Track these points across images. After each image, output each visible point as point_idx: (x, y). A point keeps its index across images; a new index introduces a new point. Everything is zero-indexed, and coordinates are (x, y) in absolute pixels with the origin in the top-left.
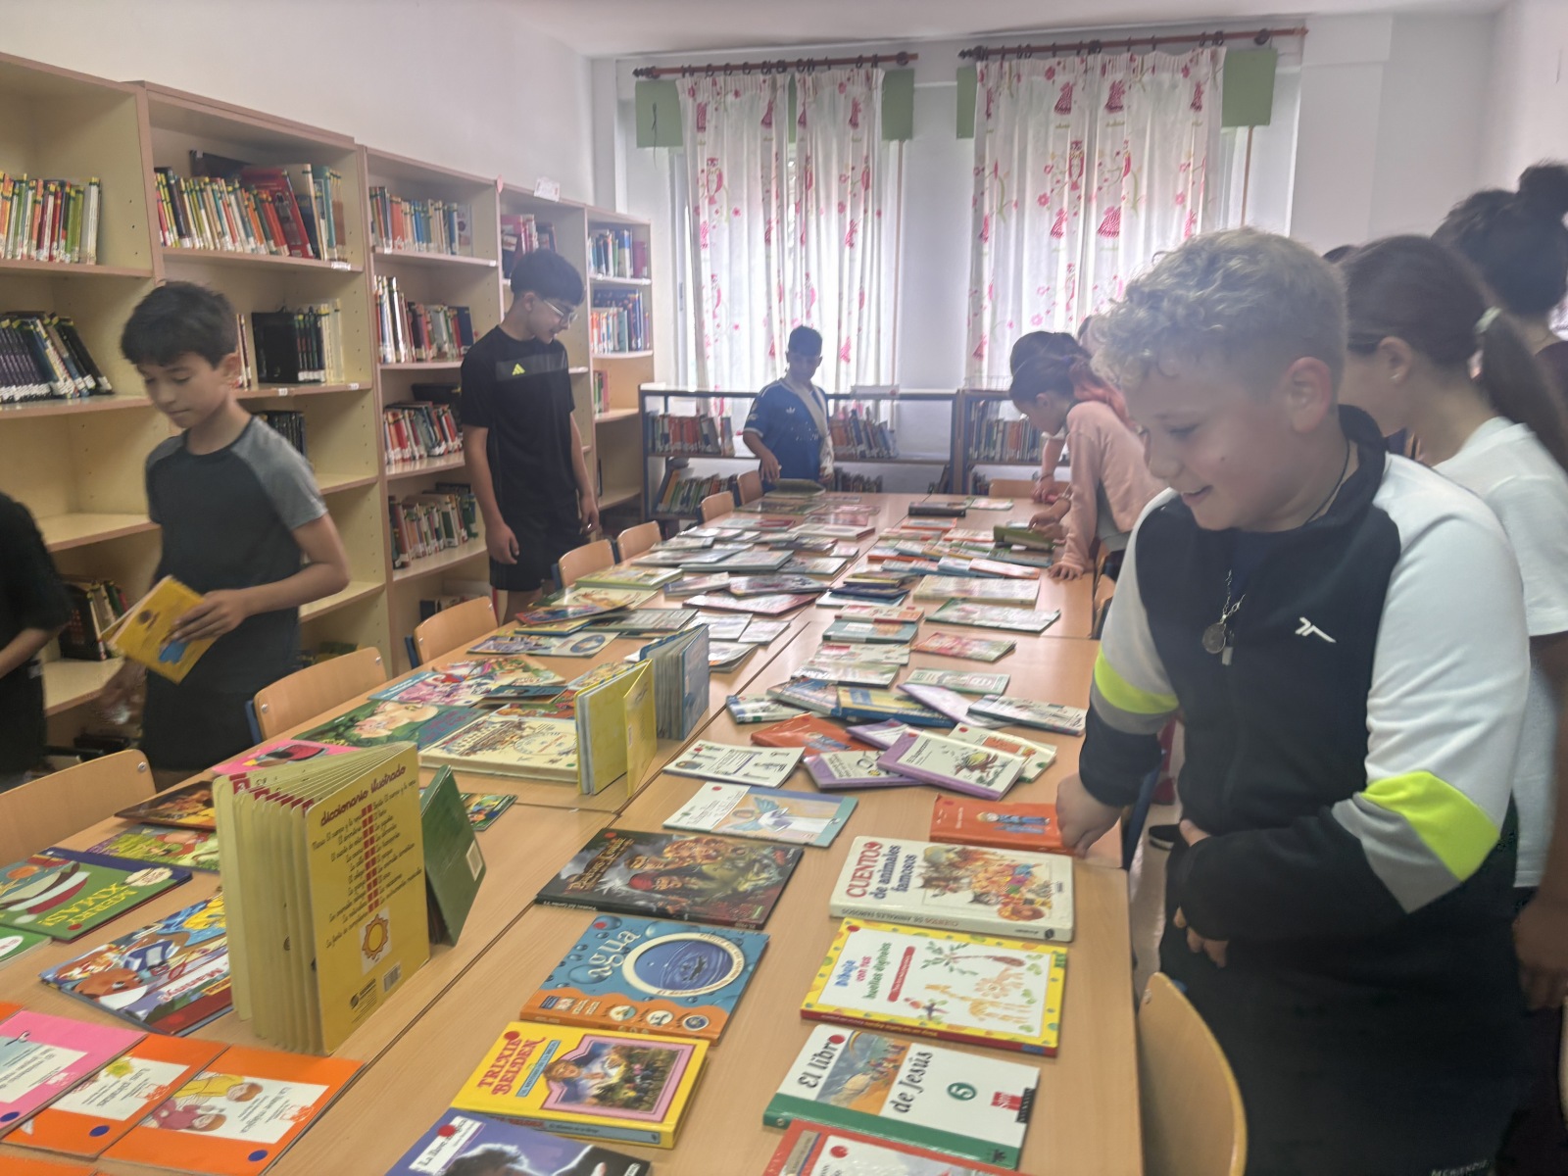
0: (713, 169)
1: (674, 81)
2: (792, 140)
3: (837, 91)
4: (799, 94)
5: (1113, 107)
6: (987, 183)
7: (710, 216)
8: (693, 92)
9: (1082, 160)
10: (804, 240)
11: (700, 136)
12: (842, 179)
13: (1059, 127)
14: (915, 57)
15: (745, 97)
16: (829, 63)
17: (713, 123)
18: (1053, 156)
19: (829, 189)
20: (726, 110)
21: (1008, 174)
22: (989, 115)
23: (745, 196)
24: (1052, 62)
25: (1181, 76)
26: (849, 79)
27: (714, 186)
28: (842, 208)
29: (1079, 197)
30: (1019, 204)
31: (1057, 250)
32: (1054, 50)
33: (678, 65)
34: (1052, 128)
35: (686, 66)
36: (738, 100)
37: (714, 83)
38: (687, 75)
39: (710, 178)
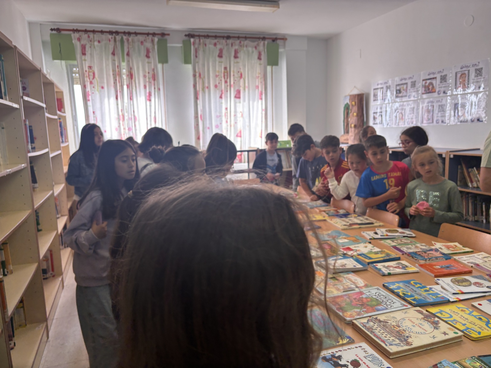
0: (91, 70)
1: (70, 35)
2: (123, 61)
3: (140, 44)
4: (126, 44)
5: (236, 57)
6: (197, 79)
7: (91, 89)
8: (79, 39)
9: (227, 73)
10: (131, 98)
11: (83, 57)
12: (145, 76)
13: (219, 62)
14: (168, 35)
15: (103, 43)
16: (136, 34)
17: (89, 52)
18: (218, 72)
19: (140, 80)
20: (94, 47)
21: (204, 77)
22: (196, 57)
23: (105, 81)
24: (216, 41)
25: (254, 49)
26: (145, 40)
27: (91, 77)
28: (145, 87)
29: (228, 86)
30: (208, 88)
31: (222, 103)
32: (216, 37)
33: (71, 28)
34: (217, 63)
35: (75, 29)
36: (100, 44)
37: (89, 37)
38: (76, 32)
39: (90, 74)
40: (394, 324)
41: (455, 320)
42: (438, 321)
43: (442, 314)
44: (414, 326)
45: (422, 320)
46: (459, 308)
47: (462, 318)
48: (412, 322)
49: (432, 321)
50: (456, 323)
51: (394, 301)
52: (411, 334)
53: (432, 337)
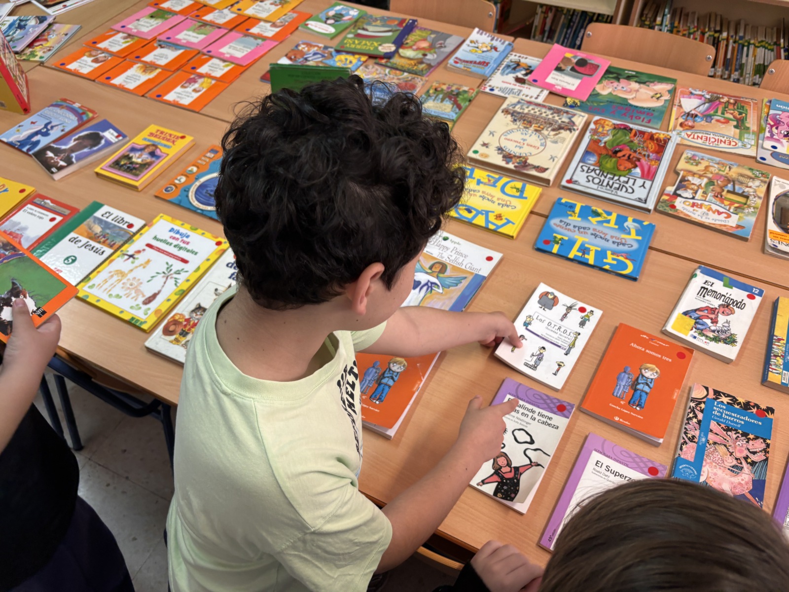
40: (545, 132)
41: (494, 185)
42: (507, 163)
43: (518, 189)
44: (524, 140)
45: (524, 155)
46: (509, 222)
47: (490, 198)
48: (531, 146)
49: (513, 160)
50: (489, 180)
51: (591, 184)
52: (516, 127)
53: (494, 133)
